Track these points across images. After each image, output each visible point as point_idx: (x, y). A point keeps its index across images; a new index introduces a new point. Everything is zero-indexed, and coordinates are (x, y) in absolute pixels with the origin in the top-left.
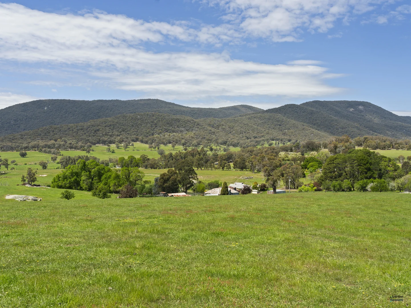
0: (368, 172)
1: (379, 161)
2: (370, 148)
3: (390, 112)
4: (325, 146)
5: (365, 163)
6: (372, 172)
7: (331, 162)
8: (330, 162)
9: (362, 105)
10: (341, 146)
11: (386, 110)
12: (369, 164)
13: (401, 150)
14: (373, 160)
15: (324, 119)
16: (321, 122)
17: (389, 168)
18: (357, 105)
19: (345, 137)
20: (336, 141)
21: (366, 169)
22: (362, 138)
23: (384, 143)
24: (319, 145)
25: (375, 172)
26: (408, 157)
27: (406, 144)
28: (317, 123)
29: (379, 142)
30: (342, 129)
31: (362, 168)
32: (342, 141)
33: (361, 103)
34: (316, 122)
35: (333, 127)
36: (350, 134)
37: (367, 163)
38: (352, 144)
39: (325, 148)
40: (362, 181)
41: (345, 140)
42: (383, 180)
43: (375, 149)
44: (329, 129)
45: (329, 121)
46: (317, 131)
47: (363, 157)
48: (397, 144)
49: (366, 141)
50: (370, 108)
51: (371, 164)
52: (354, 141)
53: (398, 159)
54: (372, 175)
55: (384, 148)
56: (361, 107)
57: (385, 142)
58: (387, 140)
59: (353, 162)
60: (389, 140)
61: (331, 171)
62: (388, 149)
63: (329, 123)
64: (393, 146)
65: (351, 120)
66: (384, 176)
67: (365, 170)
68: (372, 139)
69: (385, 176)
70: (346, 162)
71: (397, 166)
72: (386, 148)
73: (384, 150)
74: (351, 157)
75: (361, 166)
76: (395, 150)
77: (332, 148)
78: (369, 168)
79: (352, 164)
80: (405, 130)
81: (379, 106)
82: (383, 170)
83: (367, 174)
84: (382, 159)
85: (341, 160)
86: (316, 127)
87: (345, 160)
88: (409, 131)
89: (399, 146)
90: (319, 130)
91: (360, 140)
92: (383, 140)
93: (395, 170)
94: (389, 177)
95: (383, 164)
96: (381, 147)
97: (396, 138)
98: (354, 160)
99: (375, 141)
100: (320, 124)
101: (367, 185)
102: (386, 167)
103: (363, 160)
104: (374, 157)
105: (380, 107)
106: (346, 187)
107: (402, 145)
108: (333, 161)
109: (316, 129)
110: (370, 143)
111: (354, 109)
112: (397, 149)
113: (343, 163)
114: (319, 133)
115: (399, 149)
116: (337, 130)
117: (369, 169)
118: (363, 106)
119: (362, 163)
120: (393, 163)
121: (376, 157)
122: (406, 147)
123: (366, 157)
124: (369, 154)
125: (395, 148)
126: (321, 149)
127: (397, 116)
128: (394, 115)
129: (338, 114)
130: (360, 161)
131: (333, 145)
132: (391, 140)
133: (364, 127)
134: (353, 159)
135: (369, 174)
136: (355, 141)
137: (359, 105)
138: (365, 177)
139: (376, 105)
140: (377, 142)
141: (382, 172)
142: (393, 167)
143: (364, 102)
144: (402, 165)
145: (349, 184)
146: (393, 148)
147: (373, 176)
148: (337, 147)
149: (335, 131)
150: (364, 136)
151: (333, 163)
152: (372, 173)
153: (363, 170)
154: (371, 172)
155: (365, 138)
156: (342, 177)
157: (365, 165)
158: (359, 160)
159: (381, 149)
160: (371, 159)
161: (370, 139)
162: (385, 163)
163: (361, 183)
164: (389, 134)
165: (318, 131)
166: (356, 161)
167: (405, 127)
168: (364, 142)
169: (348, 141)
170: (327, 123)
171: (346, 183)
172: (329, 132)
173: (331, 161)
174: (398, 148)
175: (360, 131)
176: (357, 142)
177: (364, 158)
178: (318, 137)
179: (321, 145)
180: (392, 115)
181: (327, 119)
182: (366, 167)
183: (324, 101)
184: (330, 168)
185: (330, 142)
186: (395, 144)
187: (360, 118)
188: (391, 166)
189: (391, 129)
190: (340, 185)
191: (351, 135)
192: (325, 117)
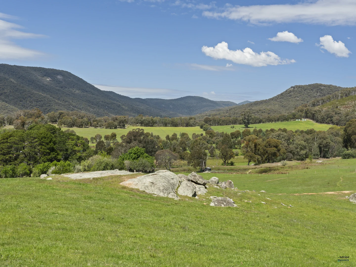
0: (51, 153)
1: (66, 139)
2: (66, 126)
3: (92, 86)
4: (10, 122)
5: (48, 142)
6: (56, 152)
7: (5, 141)
8: (2, 141)
9: (61, 75)
10: (31, 122)
11: (88, 82)
12: (53, 143)
13: (99, 128)
14: (58, 139)
15: (13, 89)
16: (10, 91)
17: (77, 148)
18: (55, 74)
19: (36, 111)
20: (24, 115)
21: (48, 149)
22: (57, 114)
23: (81, 120)
24: (2, 121)
25: (59, 153)
26: (105, 136)
27: (105, 122)
28: (5, 93)
29: (76, 118)
30: (37, 102)
31: (44, 149)
32: (31, 116)
33: (60, 72)
34: (4, 91)
35: (26, 99)
36: (46, 109)
37: (50, 142)
38: (44, 120)
39: (10, 125)
40: (43, 164)
41: (35, 114)
42: (68, 162)
43: (72, 127)
44: (21, 101)
45: (21, 91)
46: (4, 102)
47: (45, 134)
48: (96, 121)
49: (61, 117)
50: (70, 78)
51: (55, 143)
52: (47, 117)
53: (95, 138)
54: (55, 156)
55: (80, 126)
56: (59, 77)
57: (82, 118)
58: (84, 116)
59: (33, 140)
60: (87, 117)
61: (3, 152)
62: (86, 127)
63: (20, 94)
64: (91, 123)
65: (47, 92)
66: (70, 157)
67: (48, 151)
68: (68, 115)
69: (72, 157)
70: (24, 141)
71: (86, 146)
72: (83, 126)
73: (82, 127)
74: (31, 134)
75: (43, 145)
76: (93, 127)
77: (19, 124)
78: (53, 148)
79: (32, 143)
80: (108, 107)
81: (80, 77)
82: (70, 151)
83: (50, 155)
84: (70, 137)
85: (17, 139)
86: (3, 98)
87: (22, 138)
88: (111, 108)
89: (97, 123)
90: (7, 102)
91: (55, 115)
92: (81, 116)
93: (84, 150)
94: (76, 158)
95: (70, 143)
96: (78, 125)
97: (98, 115)
98: (35, 138)
99: (72, 117)
100: (9, 94)
101: (48, 169)
102: (73, 147)
103: (45, 138)
104: (60, 135)
105: (81, 79)
106: (21, 172)
107: (100, 122)
108: (7, 139)
109: (3, 101)
110: (65, 120)
111: (51, 78)
112: (95, 127)
113: (19, 142)
114: (7, 106)
115: (97, 127)
116: (30, 104)
117: (52, 150)
118: (63, 76)
119: (44, 141)
120: (81, 142)
121: (61, 134)
122: (105, 125)
123: (49, 134)
124: (54, 131)
125: (93, 126)
126: (5, 126)
127: (100, 90)
128: (97, 89)
129: (32, 83)
130: (42, 139)
131: (20, 121)
132: (89, 117)
133: (63, 100)
134: (32, 137)
135: (53, 155)
136: (49, 116)
137: (58, 74)
138: (47, 159)
139: (77, 76)
140: (73, 119)
141: (69, 153)
142: (82, 147)
143: (64, 71)
144: (96, 145)
145: (26, 169)
146: (91, 125)
147: (57, 157)
148: (24, 123)
149: (28, 104)
150: (59, 111)
151: (7, 142)
152: (56, 154)
153: (45, 151)
154: (54, 153)
155: (61, 114)
156: (18, 160)
157: (48, 144)
158: (40, 138)
159: (78, 127)
160: (55, 137)
161: (66, 114)
162: (73, 142)
163: (41, 168)
164: (90, 111)
165: (6, 104)
166: (36, 140)
167: (107, 103)
168: (59, 118)
169: (40, 116)
170: (17, 93)
171: (22, 167)
172: (20, 105)
173: (4, 139)
174: (97, 125)
175: (58, 105)
176: (51, 118)
177: (47, 135)
178: (6, 111)
179: (4, 120)
180: (94, 89)
181: (18, 89)
182: (49, 146)
183: (15, 66)
184: (3, 149)
185: (17, 116)
186: (94, 121)
187: (59, 90)
188: (80, 146)
189: (92, 104)
190: (13, 170)
191: (48, 110)
192: (16, 86)
